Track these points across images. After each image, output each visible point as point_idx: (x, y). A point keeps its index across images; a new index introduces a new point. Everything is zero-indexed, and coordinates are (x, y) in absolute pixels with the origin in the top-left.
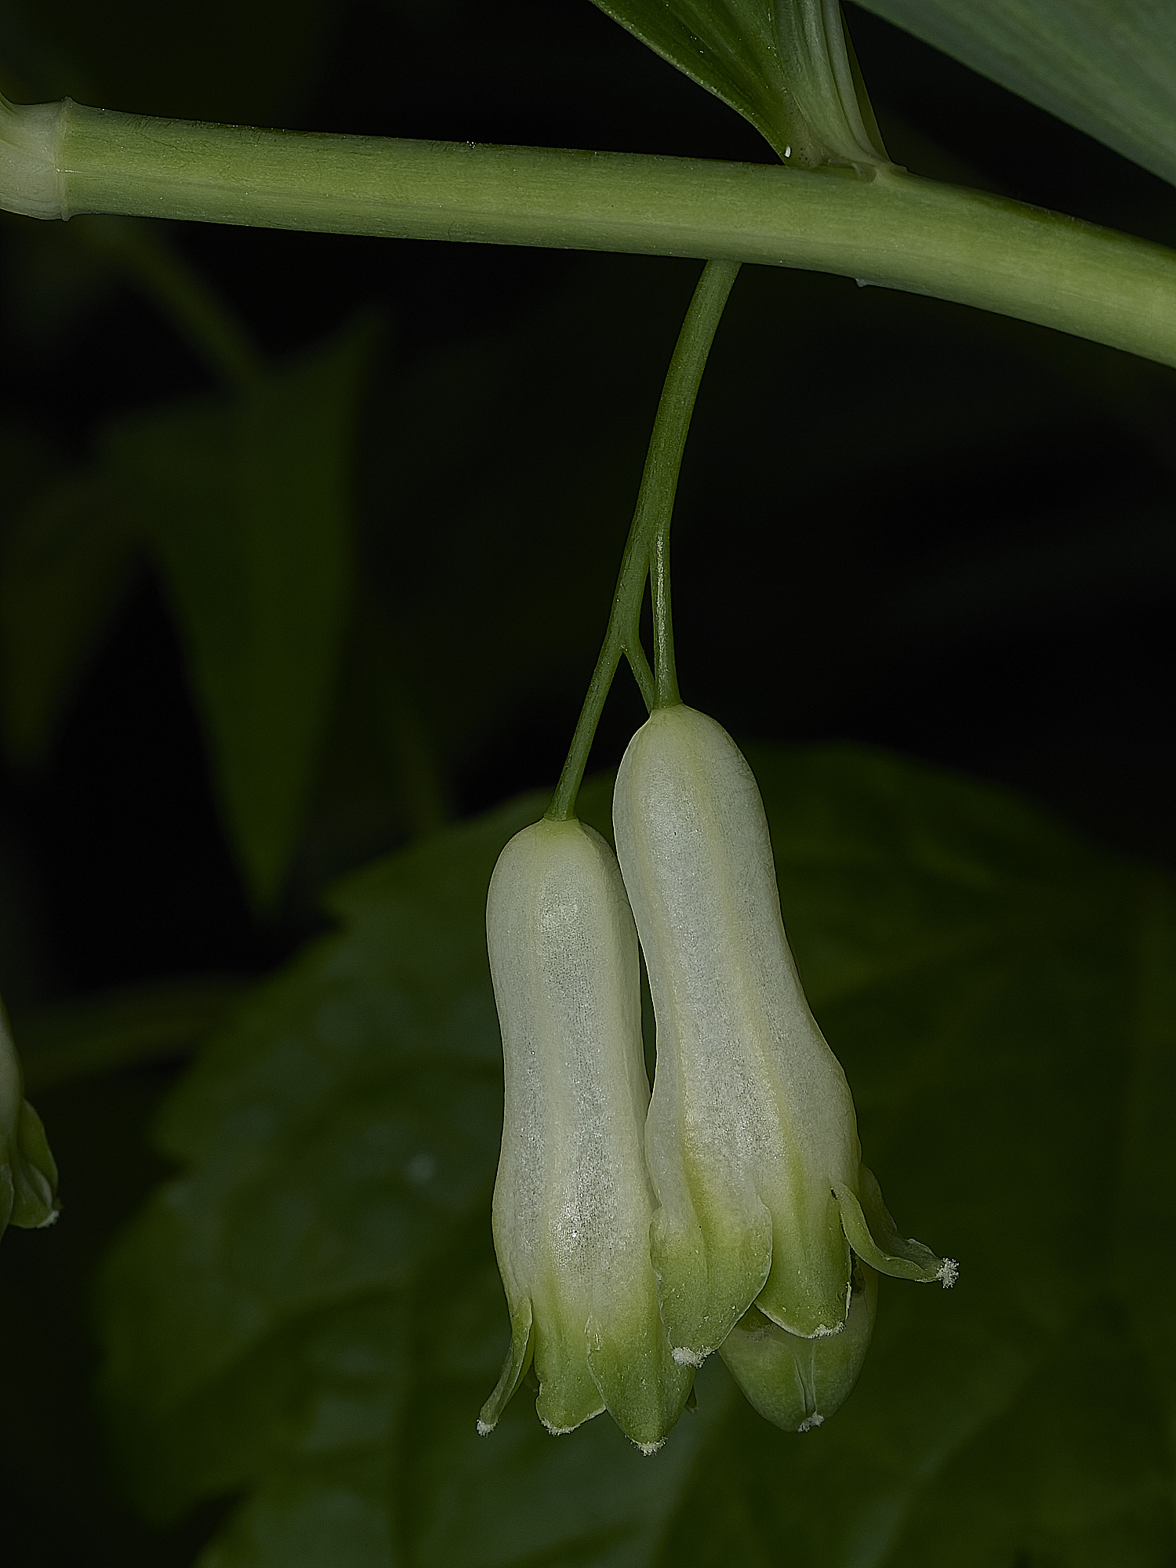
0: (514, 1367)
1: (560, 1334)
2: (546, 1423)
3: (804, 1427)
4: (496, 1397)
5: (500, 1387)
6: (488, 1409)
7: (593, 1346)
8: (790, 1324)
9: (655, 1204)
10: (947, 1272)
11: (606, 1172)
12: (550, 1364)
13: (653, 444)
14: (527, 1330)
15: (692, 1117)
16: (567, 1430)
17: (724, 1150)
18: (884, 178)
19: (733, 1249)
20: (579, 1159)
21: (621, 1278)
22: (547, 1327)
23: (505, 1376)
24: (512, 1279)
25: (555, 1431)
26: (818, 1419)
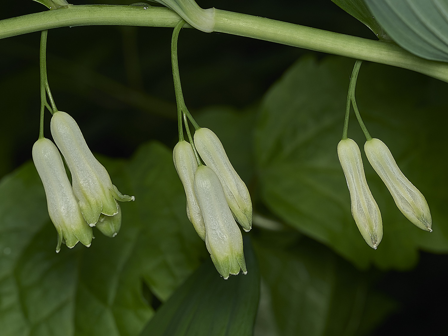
0: (60, 239)
1: (67, 230)
2: (69, 247)
3: (114, 236)
4: (58, 245)
5: (59, 243)
6: (57, 248)
7: (74, 230)
8: (109, 215)
9: (78, 201)
10: (133, 198)
11: (68, 199)
12: (67, 236)
13: (40, 66)
14: (61, 231)
15: (81, 182)
16: (73, 247)
17: (88, 187)
18: (70, 6)
19: (95, 204)
20: (62, 198)
21: (75, 217)
22: (64, 230)
23: (59, 241)
24: (56, 223)
25: (71, 248)
26: (116, 234)
